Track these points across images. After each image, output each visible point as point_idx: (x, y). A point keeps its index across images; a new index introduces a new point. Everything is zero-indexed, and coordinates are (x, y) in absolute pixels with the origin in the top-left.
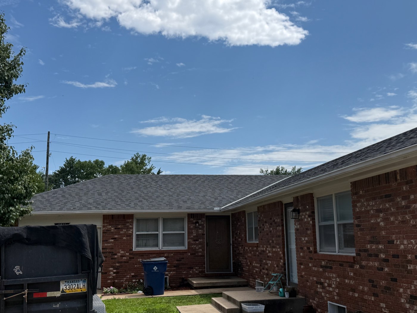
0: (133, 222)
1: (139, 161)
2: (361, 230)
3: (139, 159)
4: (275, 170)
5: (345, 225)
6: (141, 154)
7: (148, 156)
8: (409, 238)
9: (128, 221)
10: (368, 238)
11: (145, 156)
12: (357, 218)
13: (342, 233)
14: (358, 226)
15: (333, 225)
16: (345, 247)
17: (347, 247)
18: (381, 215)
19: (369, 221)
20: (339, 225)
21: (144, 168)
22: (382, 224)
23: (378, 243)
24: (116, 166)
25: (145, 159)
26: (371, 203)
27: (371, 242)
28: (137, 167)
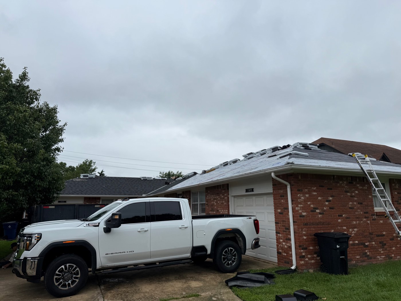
0: (100, 201)
1: (88, 164)
2: (208, 206)
3: (88, 163)
4: (168, 172)
5: (202, 204)
6: (89, 160)
7: (93, 161)
8: (224, 209)
9: (98, 200)
10: (210, 209)
11: (91, 161)
12: (207, 201)
13: (201, 207)
14: (207, 204)
15: (198, 204)
16: (202, 213)
17: (203, 213)
18: (215, 201)
19: (211, 203)
20: (200, 204)
21: (91, 168)
22: (215, 204)
23: (214, 211)
24: (73, 167)
25: (91, 163)
26: (212, 196)
27: (211, 211)
28: (87, 168)
